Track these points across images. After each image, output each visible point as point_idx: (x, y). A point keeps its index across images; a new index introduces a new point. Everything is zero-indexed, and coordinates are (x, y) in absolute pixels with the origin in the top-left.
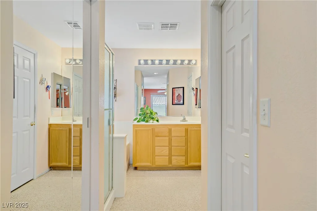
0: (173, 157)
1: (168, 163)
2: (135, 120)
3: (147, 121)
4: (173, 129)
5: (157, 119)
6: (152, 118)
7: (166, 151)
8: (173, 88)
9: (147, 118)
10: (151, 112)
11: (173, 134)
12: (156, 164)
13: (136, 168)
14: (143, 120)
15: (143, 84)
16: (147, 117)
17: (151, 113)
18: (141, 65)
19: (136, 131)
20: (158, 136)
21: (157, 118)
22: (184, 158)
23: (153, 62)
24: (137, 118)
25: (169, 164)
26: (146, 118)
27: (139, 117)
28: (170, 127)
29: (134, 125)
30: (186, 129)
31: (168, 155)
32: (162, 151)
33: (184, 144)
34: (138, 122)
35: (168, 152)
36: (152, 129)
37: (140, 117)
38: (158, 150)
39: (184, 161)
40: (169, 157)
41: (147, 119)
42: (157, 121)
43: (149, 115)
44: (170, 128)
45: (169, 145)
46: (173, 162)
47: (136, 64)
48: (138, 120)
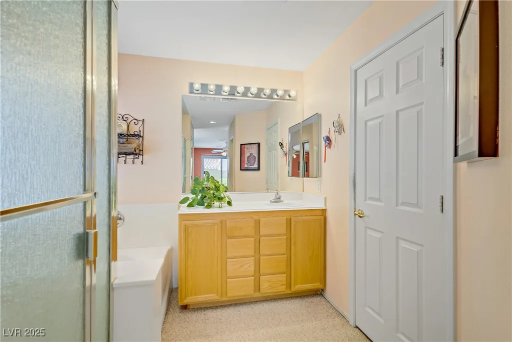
0: (262, 278)
1: (253, 289)
2: (182, 202)
3: (209, 206)
4: (263, 220)
5: (227, 200)
6: (219, 199)
7: (249, 266)
8: (241, 145)
9: (209, 198)
10: (215, 185)
11: (263, 231)
12: (229, 295)
13: (185, 307)
14: (201, 203)
15: (192, 139)
16: (207, 196)
17: (217, 188)
18: (193, 93)
19: (186, 229)
20: (234, 237)
21: (228, 198)
22: (283, 277)
23: (219, 88)
24: (187, 199)
25: (255, 291)
26: (206, 198)
27: (191, 196)
28: (256, 217)
29: (180, 215)
30: (287, 219)
31: (253, 273)
32: (242, 266)
33: (283, 250)
34: (190, 205)
35: (252, 268)
36: (221, 222)
37: (194, 196)
38: (232, 267)
39: (285, 283)
40: (255, 279)
41: (209, 201)
42: (229, 203)
43: (212, 192)
44: (256, 219)
45: (255, 253)
46: (262, 287)
47: (186, 91)
48: (189, 202)
